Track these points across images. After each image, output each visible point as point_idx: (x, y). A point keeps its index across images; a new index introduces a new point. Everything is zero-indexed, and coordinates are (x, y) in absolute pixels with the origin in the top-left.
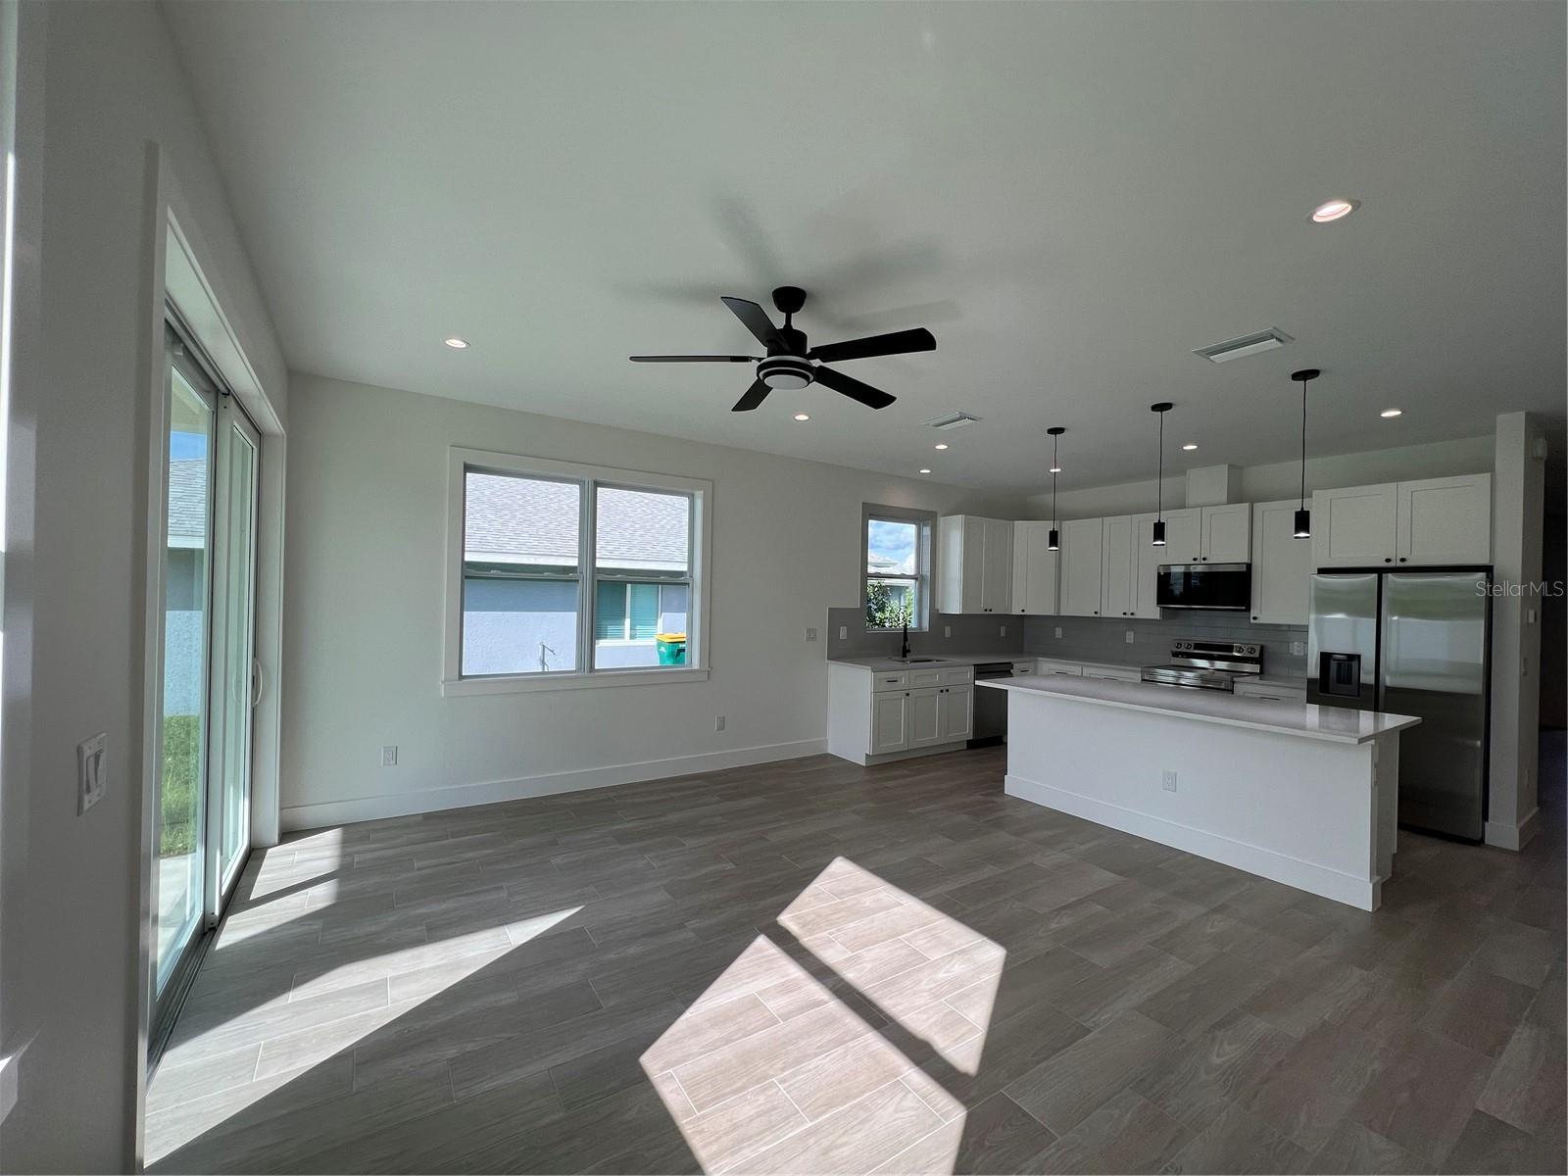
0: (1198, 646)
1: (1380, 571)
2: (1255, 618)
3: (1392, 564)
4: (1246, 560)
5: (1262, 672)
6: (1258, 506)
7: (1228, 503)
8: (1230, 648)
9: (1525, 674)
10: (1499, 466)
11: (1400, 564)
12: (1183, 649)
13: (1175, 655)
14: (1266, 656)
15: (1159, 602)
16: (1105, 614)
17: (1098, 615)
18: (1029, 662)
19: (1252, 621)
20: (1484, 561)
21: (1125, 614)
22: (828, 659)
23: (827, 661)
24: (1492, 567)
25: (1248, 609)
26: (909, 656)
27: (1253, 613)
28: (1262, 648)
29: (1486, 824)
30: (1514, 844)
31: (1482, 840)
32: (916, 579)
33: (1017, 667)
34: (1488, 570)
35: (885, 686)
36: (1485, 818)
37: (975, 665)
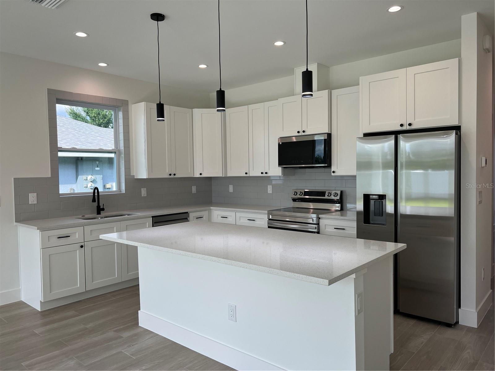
0: (306, 193)
1: (396, 134)
2: (334, 172)
3: (404, 128)
4: (327, 131)
5: (342, 209)
6: (334, 92)
7: (318, 91)
8: (323, 194)
9: (480, 202)
10: (464, 53)
11: (408, 128)
12: (298, 196)
13: (294, 200)
14: (344, 197)
15: (280, 164)
16: (252, 174)
17: (248, 175)
18: (205, 210)
19: (333, 174)
20: (455, 123)
21: (262, 173)
22: (15, 222)
23: (15, 223)
24: (460, 126)
25: (330, 166)
26: (103, 214)
27: (333, 169)
28: (342, 192)
29: (459, 309)
30: (474, 323)
31: (457, 322)
32: (115, 153)
33: (192, 216)
34: (457, 129)
35: (55, 241)
36: (459, 306)
37: (153, 217)
